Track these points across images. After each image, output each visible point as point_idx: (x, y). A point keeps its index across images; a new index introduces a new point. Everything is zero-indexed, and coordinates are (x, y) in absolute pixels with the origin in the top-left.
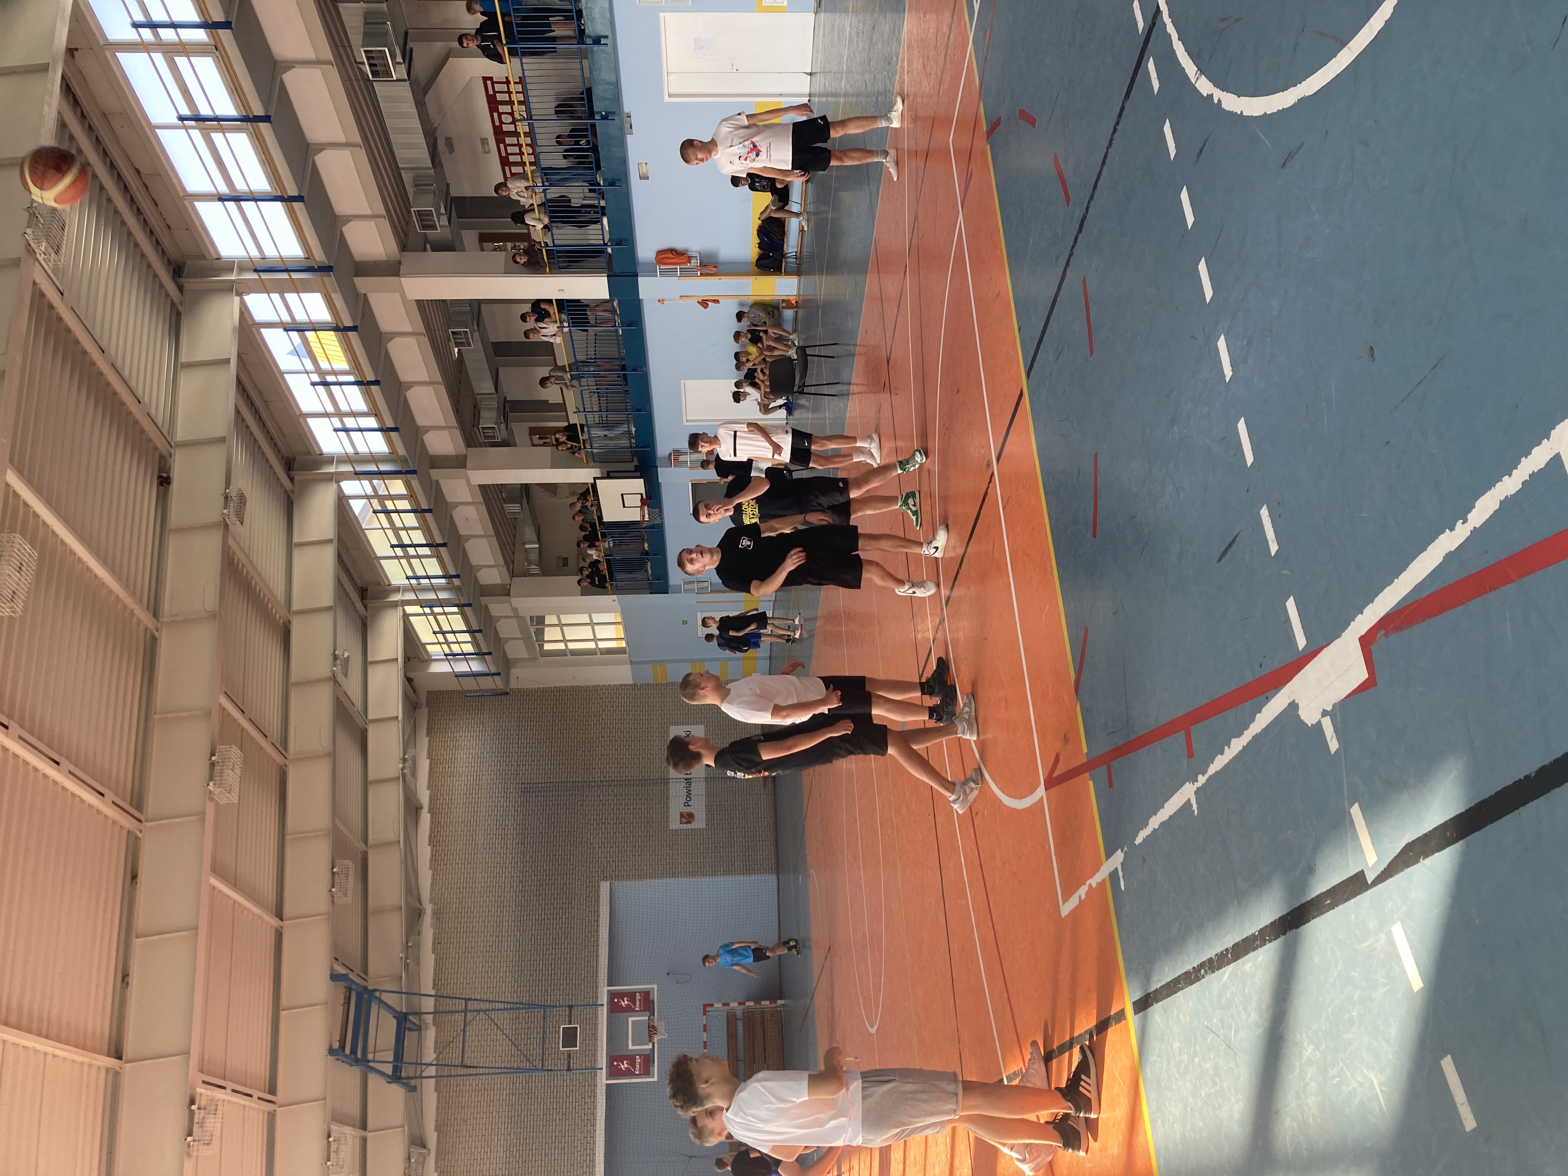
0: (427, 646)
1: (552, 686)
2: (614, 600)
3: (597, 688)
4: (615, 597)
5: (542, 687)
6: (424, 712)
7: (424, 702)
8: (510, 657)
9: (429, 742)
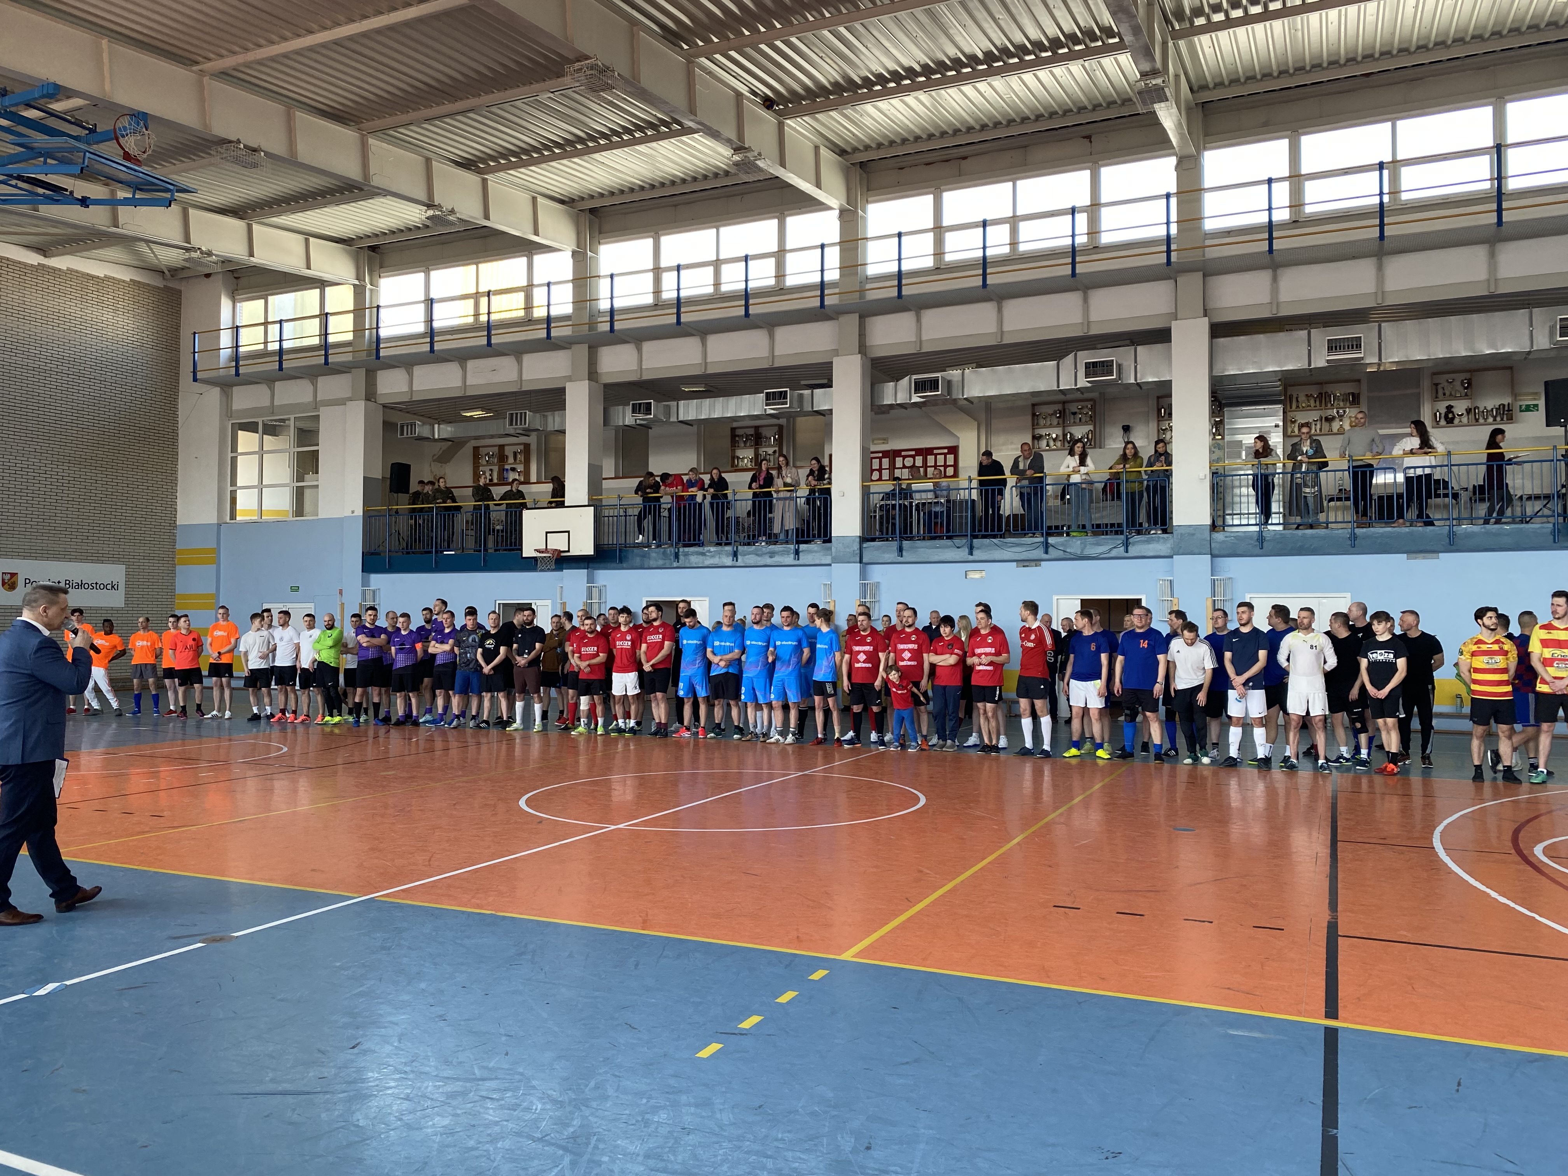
0: (263, 301)
1: (180, 432)
2: (353, 512)
3: (174, 482)
4: (359, 512)
5: (179, 419)
6: (157, 282)
7: (170, 285)
8: (235, 388)
9: (124, 281)
